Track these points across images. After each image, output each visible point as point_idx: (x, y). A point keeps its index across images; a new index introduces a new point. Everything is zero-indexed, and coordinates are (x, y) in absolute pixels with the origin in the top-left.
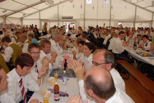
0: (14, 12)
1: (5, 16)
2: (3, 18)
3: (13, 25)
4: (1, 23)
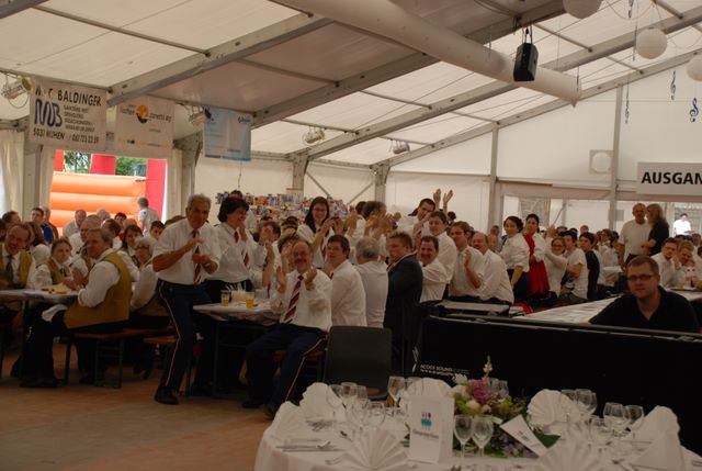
0: (351, 137)
1: (304, 157)
2: (291, 164)
3: (335, 205)
4: (283, 192)
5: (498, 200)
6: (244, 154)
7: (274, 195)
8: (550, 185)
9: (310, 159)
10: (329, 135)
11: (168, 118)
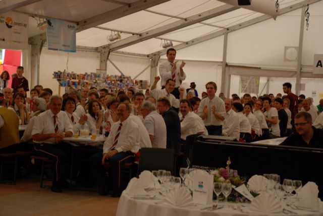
0: (136, 38)
1: (107, 50)
2: (99, 54)
3: (126, 79)
4: (94, 71)
5: (227, 77)
6: (72, 48)
7: (89, 73)
8: (260, 68)
9: (110, 51)
10: (123, 36)
11: (25, 25)
